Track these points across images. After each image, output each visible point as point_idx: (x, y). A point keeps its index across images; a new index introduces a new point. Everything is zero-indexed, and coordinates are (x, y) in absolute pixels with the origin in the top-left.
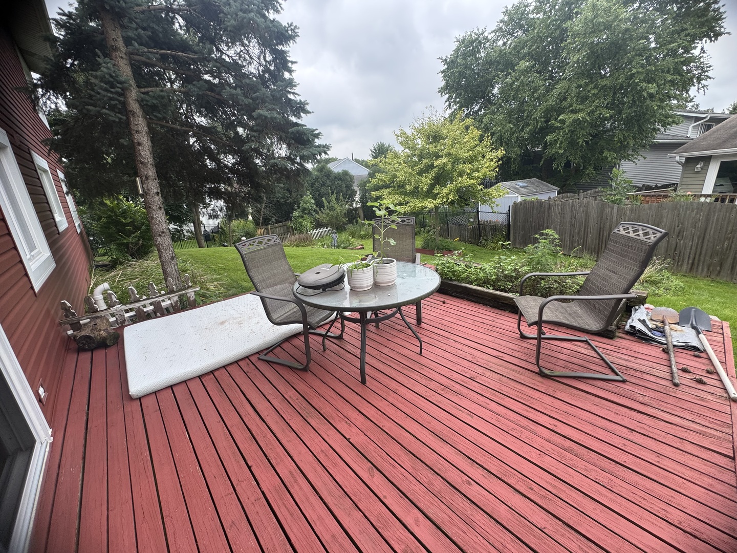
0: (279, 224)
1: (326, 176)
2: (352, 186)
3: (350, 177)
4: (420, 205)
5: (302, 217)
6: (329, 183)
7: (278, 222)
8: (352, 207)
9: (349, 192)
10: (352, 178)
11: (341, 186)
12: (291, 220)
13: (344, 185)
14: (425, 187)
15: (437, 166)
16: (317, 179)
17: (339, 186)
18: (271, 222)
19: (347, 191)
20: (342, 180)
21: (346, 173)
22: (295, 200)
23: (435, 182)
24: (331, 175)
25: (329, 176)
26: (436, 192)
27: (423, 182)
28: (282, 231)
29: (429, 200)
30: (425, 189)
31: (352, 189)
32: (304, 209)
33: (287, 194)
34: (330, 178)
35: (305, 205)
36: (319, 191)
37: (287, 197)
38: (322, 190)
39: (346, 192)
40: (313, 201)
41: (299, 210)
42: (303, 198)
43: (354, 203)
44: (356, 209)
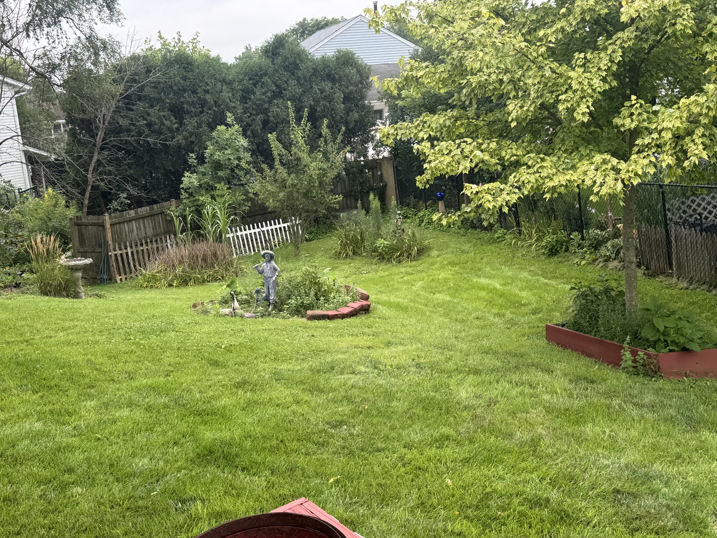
0: (139, 210)
1: (286, 68)
2: (363, 98)
3: (359, 72)
4: (561, 179)
5: (210, 188)
6: (294, 88)
7: (137, 203)
8: (365, 156)
9: (355, 115)
10: (363, 73)
11: (330, 99)
12: (178, 197)
13: (339, 96)
14: (583, 108)
15: (633, 20)
16: (261, 77)
17: (325, 98)
18: (115, 204)
19: (348, 111)
20: (333, 80)
21: (346, 60)
22: (193, 139)
23: (621, 83)
24: (302, 66)
25: (297, 67)
26: (629, 124)
27: (575, 86)
28: (150, 232)
29: (598, 158)
30: (582, 114)
31: (364, 106)
32: (218, 166)
33: (171, 122)
34: (300, 74)
35: (218, 155)
36: (265, 112)
37: (170, 129)
38: (275, 109)
39: (347, 113)
40: (243, 142)
41: (201, 169)
42: (214, 134)
43: (370, 146)
44: (375, 165)
